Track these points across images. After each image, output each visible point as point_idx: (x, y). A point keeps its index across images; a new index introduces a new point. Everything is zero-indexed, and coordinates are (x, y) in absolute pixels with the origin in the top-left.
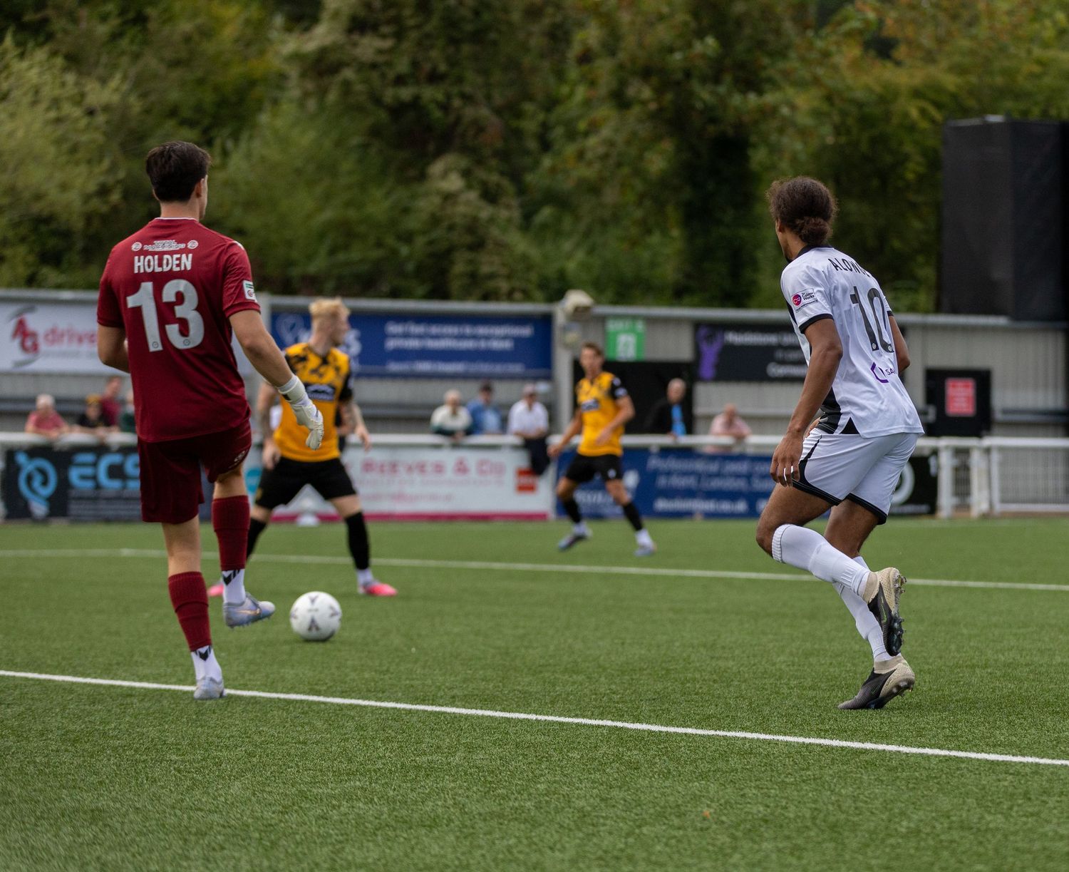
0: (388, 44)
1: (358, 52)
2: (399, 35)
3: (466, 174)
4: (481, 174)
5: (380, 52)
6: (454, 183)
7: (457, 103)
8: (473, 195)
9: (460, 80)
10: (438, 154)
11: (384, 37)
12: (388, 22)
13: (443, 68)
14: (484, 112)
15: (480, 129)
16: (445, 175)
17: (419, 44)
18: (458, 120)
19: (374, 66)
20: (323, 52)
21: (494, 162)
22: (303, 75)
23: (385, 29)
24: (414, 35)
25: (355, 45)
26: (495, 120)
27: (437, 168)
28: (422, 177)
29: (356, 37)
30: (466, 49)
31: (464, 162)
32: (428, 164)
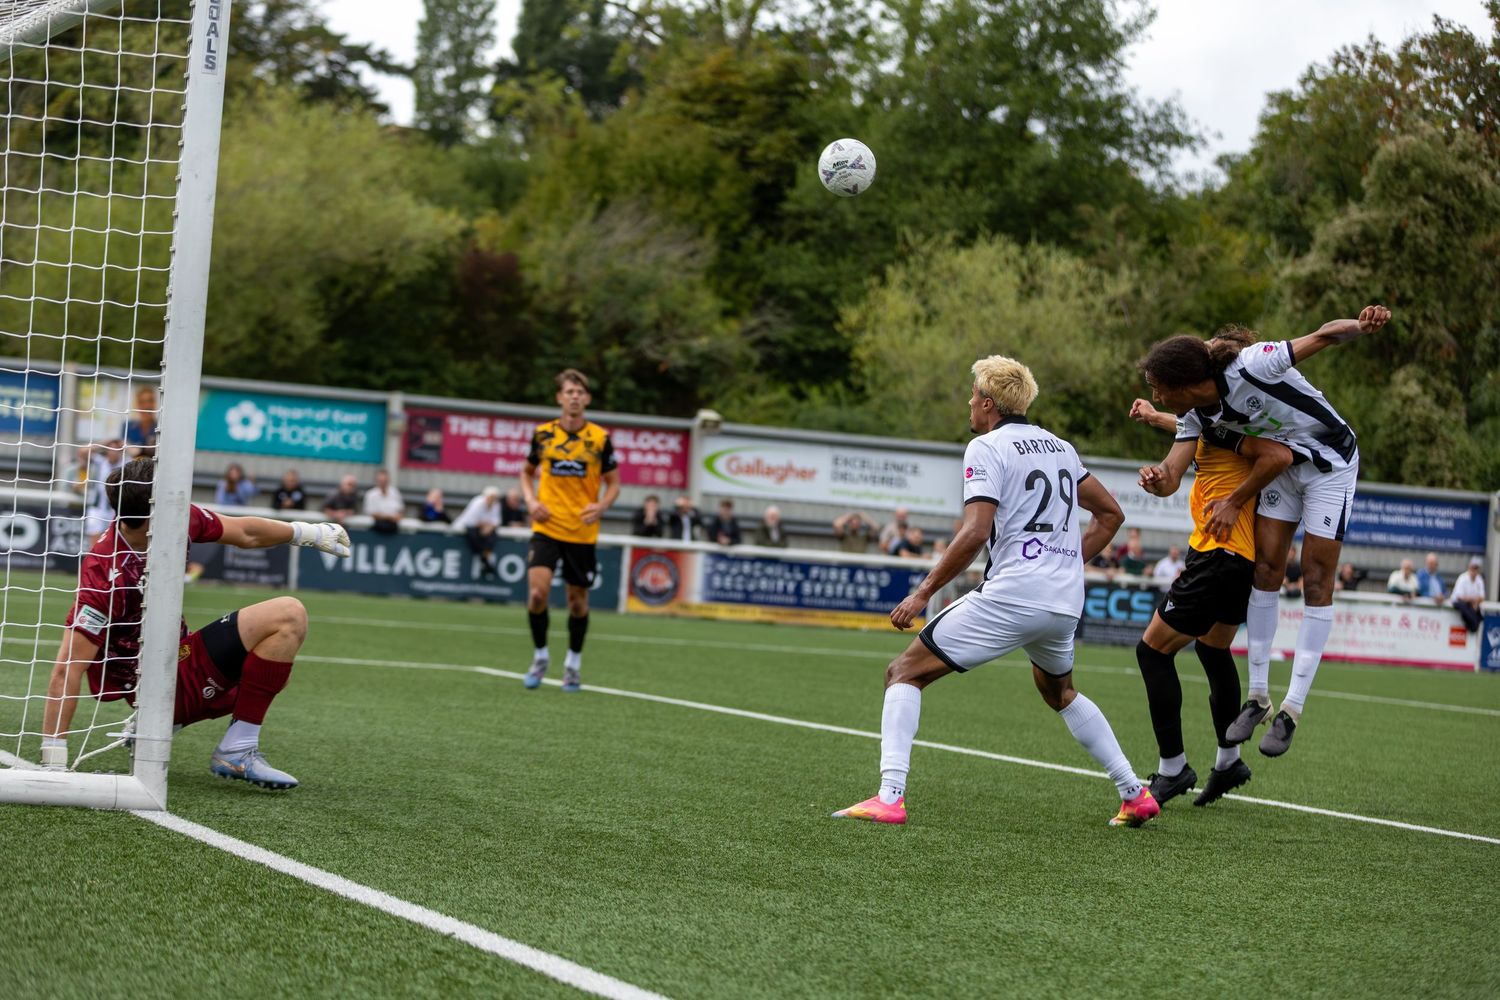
0: (1366, 272)
1: (1341, 277)
2: (1375, 267)
3: (1423, 382)
4: (1436, 382)
5: (1359, 278)
6: (1413, 389)
7: (1420, 323)
8: (1428, 400)
9: (1424, 304)
10: (1402, 363)
11: (1363, 266)
12: (1367, 255)
13: (1410, 294)
14: (1443, 332)
15: (1438, 346)
16: (1405, 382)
17: (1391, 273)
18: (1421, 337)
19: (1354, 290)
20: (1314, 275)
21: (1447, 374)
22: (1295, 294)
23: (1364, 260)
24: (1387, 266)
25: (1338, 272)
26: (1450, 338)
27: (1399, 376)
28: (1388, 381)
29: (1340, 265)
30: (1430, 278)
31: (1422, 373)
32: (1391, 373)
